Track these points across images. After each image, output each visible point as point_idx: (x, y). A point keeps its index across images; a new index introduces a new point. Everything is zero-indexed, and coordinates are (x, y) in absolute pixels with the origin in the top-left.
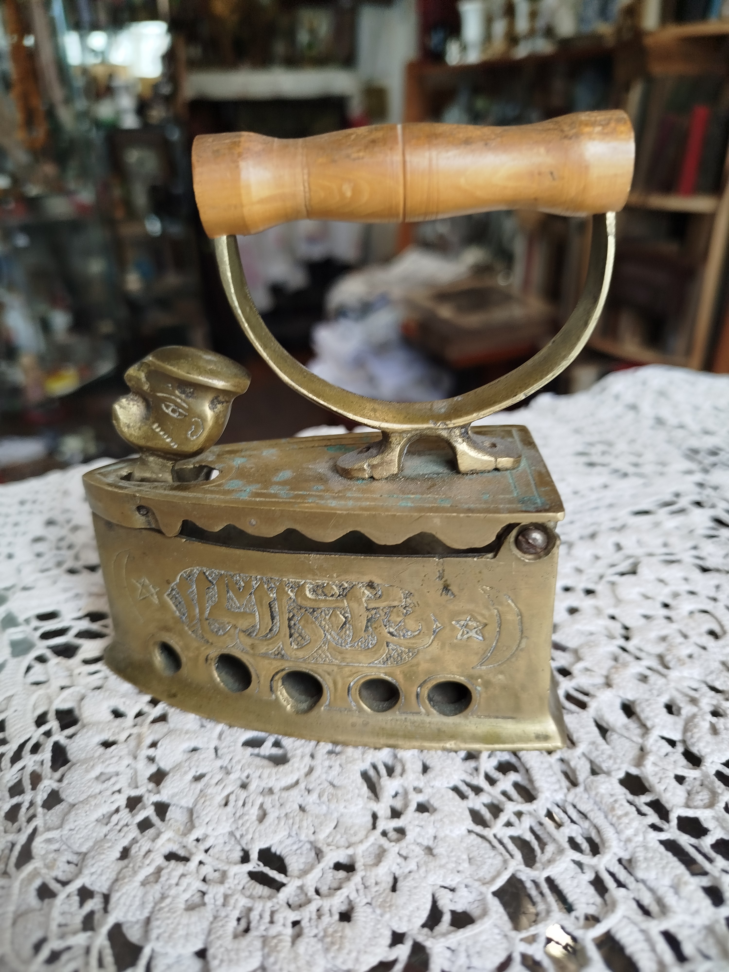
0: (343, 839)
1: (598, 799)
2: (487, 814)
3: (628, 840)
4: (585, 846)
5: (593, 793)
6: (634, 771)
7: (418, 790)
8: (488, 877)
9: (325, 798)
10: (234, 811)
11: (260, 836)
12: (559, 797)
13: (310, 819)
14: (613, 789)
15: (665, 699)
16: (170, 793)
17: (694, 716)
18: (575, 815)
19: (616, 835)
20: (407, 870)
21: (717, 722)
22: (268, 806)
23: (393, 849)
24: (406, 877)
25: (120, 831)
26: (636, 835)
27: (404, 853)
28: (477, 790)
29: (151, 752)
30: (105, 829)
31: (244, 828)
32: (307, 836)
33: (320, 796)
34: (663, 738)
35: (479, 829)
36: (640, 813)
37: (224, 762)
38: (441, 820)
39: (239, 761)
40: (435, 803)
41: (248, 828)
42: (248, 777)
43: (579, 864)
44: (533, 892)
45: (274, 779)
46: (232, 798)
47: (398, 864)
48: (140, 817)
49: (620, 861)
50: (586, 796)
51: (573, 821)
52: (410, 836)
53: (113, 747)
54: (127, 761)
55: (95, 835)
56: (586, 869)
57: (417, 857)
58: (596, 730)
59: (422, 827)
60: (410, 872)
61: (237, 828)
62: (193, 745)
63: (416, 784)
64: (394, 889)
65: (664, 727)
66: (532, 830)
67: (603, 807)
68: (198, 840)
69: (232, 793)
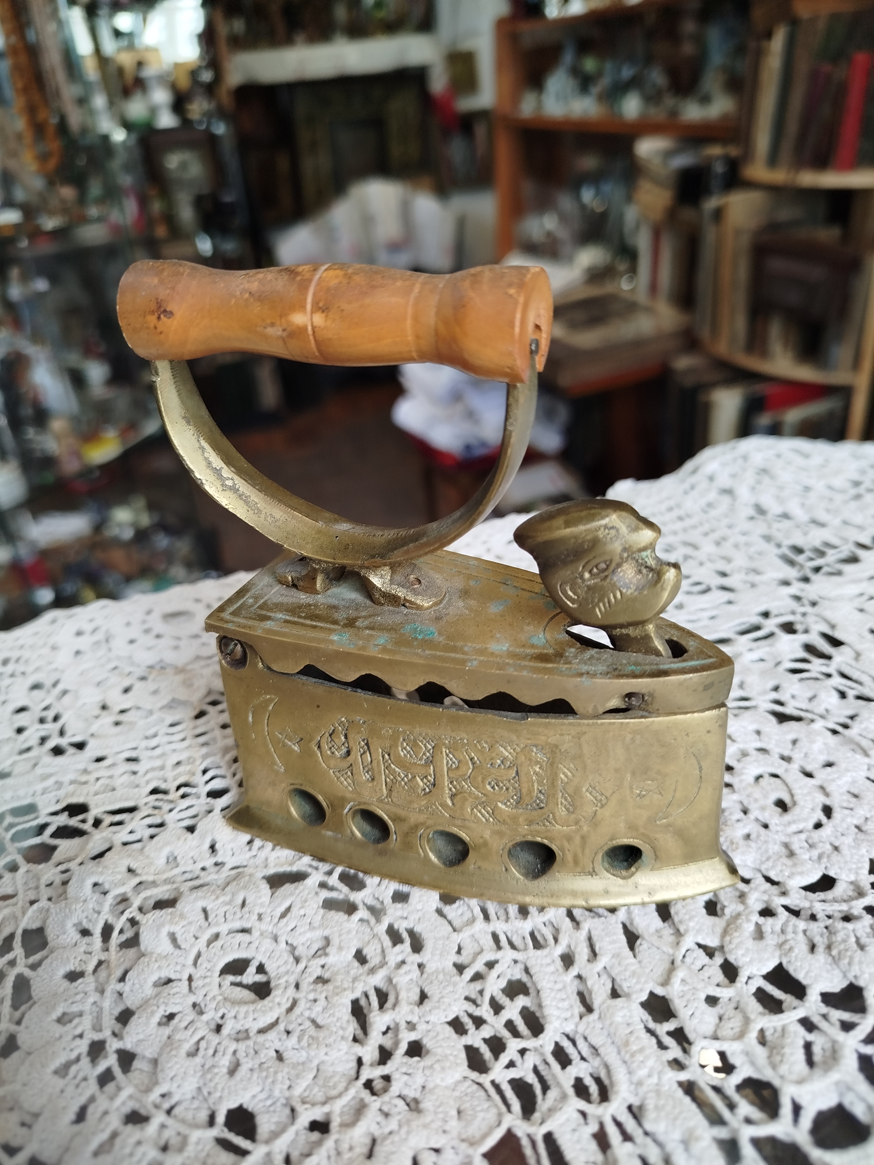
0: (321, 1094)
1: (612, 1030)
2: (486, 1053)
3: (640, 1084)
4: (594, 1089)
5: (608, 1022)
6: (660, 991)
7: (411, 1026)
8: (478, 1135)
9: (304, 1043)
10: (203, 1061)
11: (229, 1094)
12: (569, 1028)
13: (286, 1070)
14: (631, 1017)
15: (707, 895)
16: (135, 1040)
17: (737, 916)
18: (585, 1051)
19: (627, 1076)
20: (387, 1130)
21: (764, 924)
22: (241, 1055)
23: (375, 1103)
24: (385, 1138)
25: (78, 1086)
26: (650, 1076)
27: (385, 1108)
28: (479, 1022)
29: (119, 986)
30: (62, 1083)
31: (212, 1084)
32: (281, 1091)
33: (300, 1040)
34: (700, 946)
35: (474, 1075)
36: (661, 1045)
37: (198, 998)
38: (432, 1066)
39: (214, 998)
40: (427, 1043)
41: (217, 1083)
42: (222, 1017)
43: (584, 1114)
44: (528, 1151)
45: (251, 1019)
46: (203, 1044)
47: (378, 1123)
48: (102, 1067)
49: (630, 1108)
50: (599, 1025)
51: (583, 1059)
52: (396, 1088)
53: (80, 980)
54: (93, 997)
55: (50, 1090)
56: (590, 1120)
57: (399, 1113)
58: (623, 939)
59: (409, 1074)
60: (391, 1133)
61: (205, 1084)
62: (165, 976)
63: (409, 1018)
64: (370, 1155)
65: (699, 932)
66: (536, 1070)
67: (617, 1040)
68: (163, 1096)
69: (202, 1038)
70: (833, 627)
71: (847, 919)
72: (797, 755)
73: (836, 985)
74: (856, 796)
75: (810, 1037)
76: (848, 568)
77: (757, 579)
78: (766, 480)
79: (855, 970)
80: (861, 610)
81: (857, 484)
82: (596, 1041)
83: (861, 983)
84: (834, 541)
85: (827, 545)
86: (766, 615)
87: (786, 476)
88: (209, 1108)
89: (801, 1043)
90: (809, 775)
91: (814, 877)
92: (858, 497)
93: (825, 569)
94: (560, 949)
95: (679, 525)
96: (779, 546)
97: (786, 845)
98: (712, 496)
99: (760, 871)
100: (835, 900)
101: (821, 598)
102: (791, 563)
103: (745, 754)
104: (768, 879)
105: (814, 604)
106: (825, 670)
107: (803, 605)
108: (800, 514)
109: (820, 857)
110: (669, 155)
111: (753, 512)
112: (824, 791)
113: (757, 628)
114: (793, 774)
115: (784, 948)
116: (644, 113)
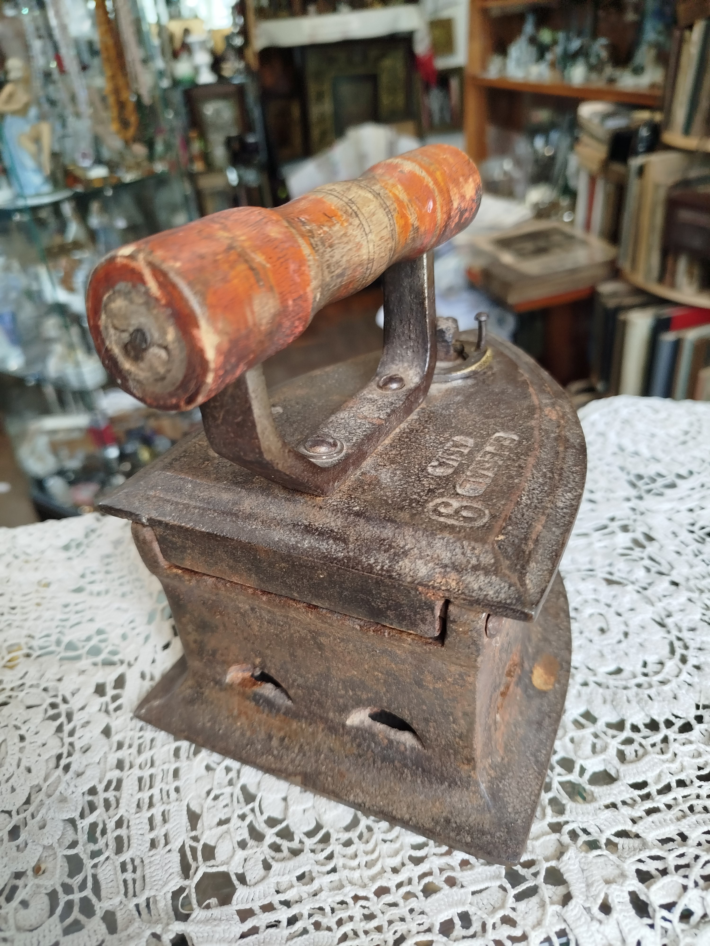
21: (582, 690)
70: (650, 529)
71: (626, 688)
72: (615, 604)
73: (614, 719)
74: (643, 627)
75: (595, 741)
76: (669, 492)
77: (611, 495)
78: (628, 427)
79: (624, 711)
83: (625, 718)
84: (663, 472)
85: (660, 475)
86: (613, 519)
87: (641, 426)
89: (590, 742)
90: (619, 615)
91: (612, 668)
92: (684, 443)
93: (655, 491)
96: (628, 473)
97: (600, 651)
99: (584, 664)
101: (648, 510)
102: (634, 485)
103: (586, 601)
104: (588, 668)
105: (642, 514)
106: (640, 555)
107: (636, 514)
108: (645, 452)
109: (617, 658)
110: (606, 116)
111: (616, 449)
112: (626, 624)
113: (605, 527)
114: (610, 614)
115: (590, 701)
116: (587, 79)
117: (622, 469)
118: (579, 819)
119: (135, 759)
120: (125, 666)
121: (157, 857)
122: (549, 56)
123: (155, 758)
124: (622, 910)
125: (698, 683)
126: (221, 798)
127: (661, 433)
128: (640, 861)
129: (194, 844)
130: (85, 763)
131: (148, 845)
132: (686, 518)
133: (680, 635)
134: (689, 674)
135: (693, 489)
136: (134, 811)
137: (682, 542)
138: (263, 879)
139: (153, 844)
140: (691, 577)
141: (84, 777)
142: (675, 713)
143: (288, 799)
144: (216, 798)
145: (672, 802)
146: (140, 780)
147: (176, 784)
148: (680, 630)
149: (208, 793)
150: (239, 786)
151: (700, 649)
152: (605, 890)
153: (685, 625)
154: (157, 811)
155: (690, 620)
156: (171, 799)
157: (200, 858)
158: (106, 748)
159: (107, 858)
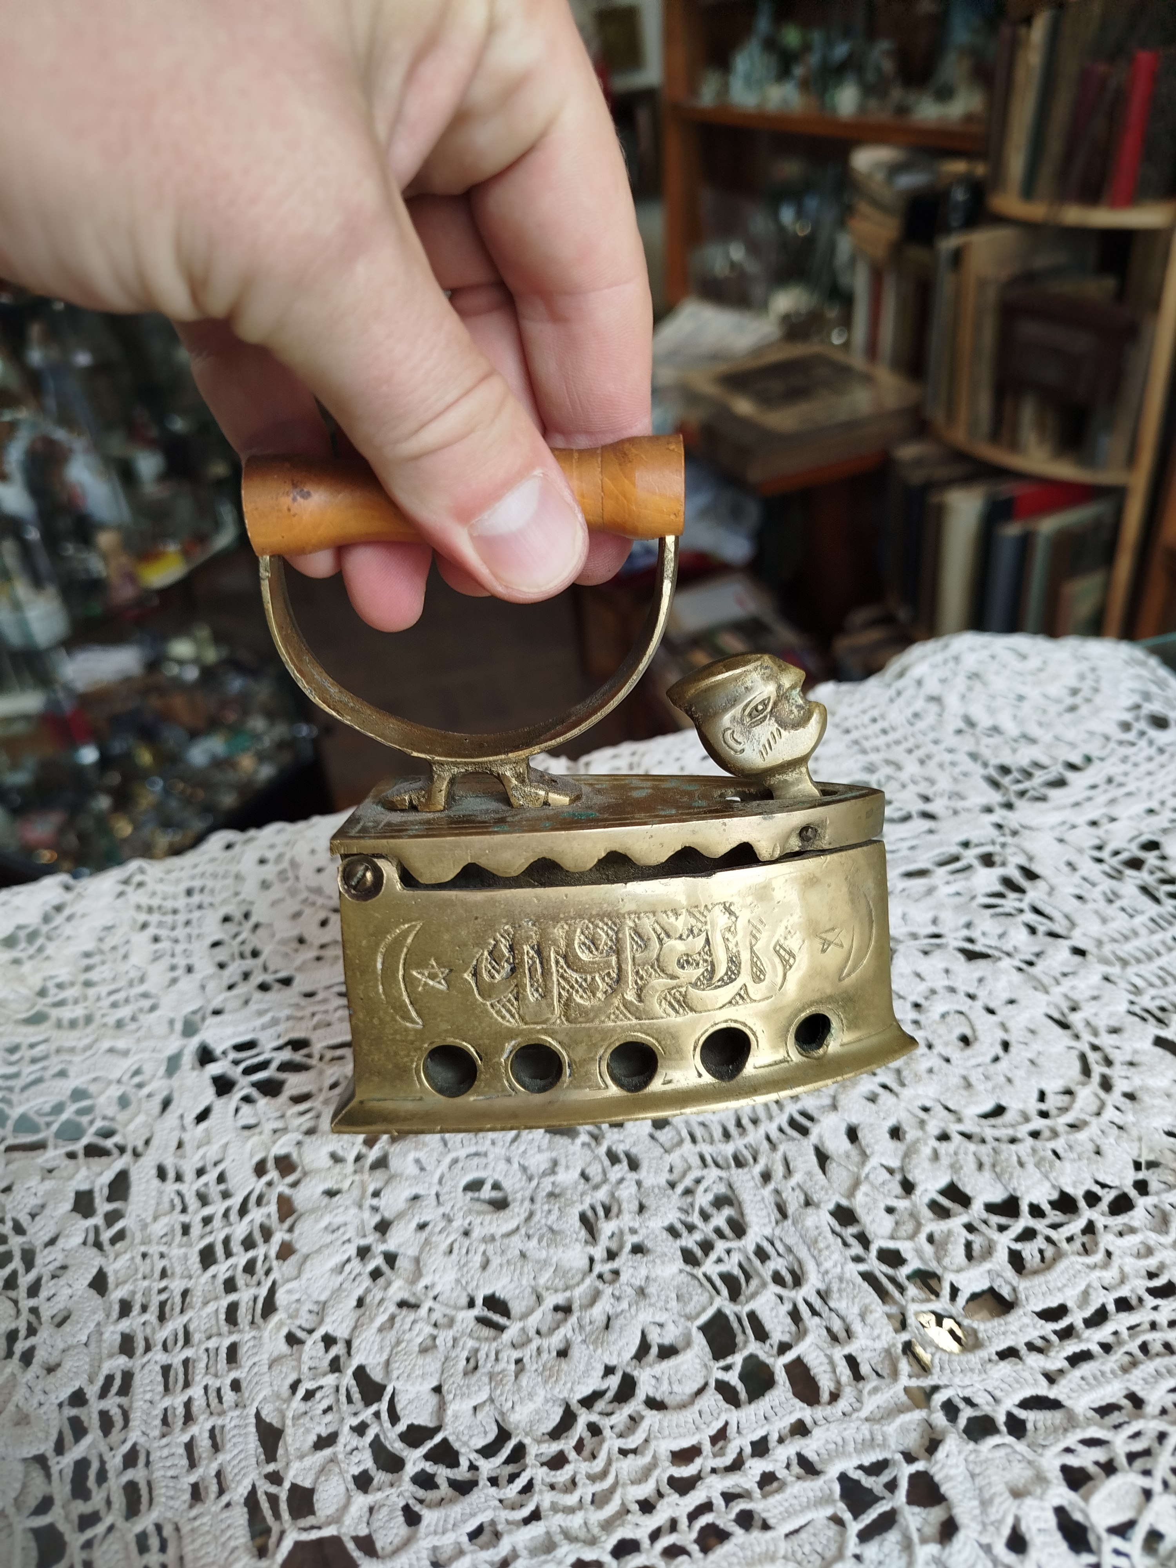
0: (562, 1282)
1: (803, 1232)
2: (699, 1253)
3: (827, 1272)
4: (788, 1278)
5: (800, 1226)
6: (844, 1202)
7: (633, 1231)
8: (694, 1313)
9: (544, 1243)
10: (459, 1258)
11: (484, 1283)
12: (768, 1232)
13: (530, 1265)
14: (820, 1222)
15: (891, 1122)
16: (397, 1242)
17: (917, 1141)
18: (781, 1249)
19: (816, 1267)
20: (619, 1310)
21: (940, 1147)
22: (490, 1253)
23: (608, 1290)
24: (617, 1316)
25: (354, 1280)
26: (835, 1267)
27: (617, 1293)
28: (691, 1228)
29: (375, 1202)
30: (340, 1279)
31: (469, 1276)
32: (528, 1280)
33: (539, 1242)
34: (882, 1165)
35: (688, 1268)
36: (845, 1244)
37: (446, 1209)
38: (654, 1261)
39: (461, 1208)
40: (649, 1244)
41: (473, 1275)
42: (470, 1224)
43: (781, 1298)
44: (735, 1325)
45: (495, 1225)
46: (456, 1246)
47: (612, 1305)
48: (371, 1266)
49: (819, 1293)
50: (793, 1228)
51: (779, 1254)
52: (624, 1278)
53: (338, 1196)
54: (354, 1211)
55: (331, 1284)
56: (785, 1301)
57: (629, 1297)
58: (814, 1160)
59: (635, 1268)
60: (622, 1311)
61: (462, 1276)
62: (414, 1191)
63: (631, 1224)
64: (607, 1327)
65: (883, 1154)
66: (740, 1265)
67: (807, 1240)
68: (426, 1287)
69: (455, 1240)
70: (1031, 859)
71: (1013, 1141)
72: (982, 993)
73: (998, 1196)
74: (1032, 1032)
75: (971, 1237)
76: (1054, 794)
77: (960, 804)
78: (978, 685)
79: (1014, 1183)
80: (1061, 841)
81: (1075, 692)
82: (789, 1241)
83: (1018, 1194)
84: (1044, 760)
85: (1037, 765)
86: (966, 845)
87: (998, 683)
88: (469, 1295)
89: (963, 1241)
90: (991, 1011)
91: (988, 1107)
92: (1073, 709)
93: (1031, 793)
94: (758, 1169)
95: (882, 740)
96: (985, 765)
97: (965, 1078)
98: (919, 705)
99: (940, 1101)
100: (1005, 1126)
101: (1024, 827)
102: (995, 784)
103: (933, 992)
104: (947, 1109)
105: (1015, 833)
106: (1018, 905)
107: (1004, 835)
108: (1011, 729)
109: (994, 1088)
110: (894, 170)
111: (961, 725)
112: (1004, 1027)
113: (956, 859)
114: (976, 1011)
115: (955, 1167)
116: (862, 108)
117: (974, 756)
118: (957, 1381)
119: (154, 1331)
120: (127, 1157)
121: (205, 1519)
122: (799, 71)
123: (192, 1328)
124: (1045, 1544)
125: (1134, 1124)
126: (318, 1395)
127: (1033, 694)
128: (1068, 1450)
129: (273, 1489)
130: (61, 1345)
131: (187, 1496)
132: (1087, 837)
133: (1096, 1042)
134: (1118, 1109)
135: (1094, 787)
136: (156, 1433)
137: (1085, 879)
138: (407, 1543)
139: (197, 1493)
140: (1105, 939)
141: (59, 1373)
142: (1101, 1180)
143: (445, 1389)
144: (309, 1395)
145: (1110, 1339)
146: (166, 1370)
147: (234, 1375)
148: (1095, 1033)
149: (294, 1387)
150: (350, 1372)
151: (1131, 1064)
152: (1013, 1510)
153: (1102, 1023)
154: (200, 1430)
155: (1111, 1015)
156: (225, 1405)
157: (285, 1515)
158: (100, 1316)
159: (111, 1528)
